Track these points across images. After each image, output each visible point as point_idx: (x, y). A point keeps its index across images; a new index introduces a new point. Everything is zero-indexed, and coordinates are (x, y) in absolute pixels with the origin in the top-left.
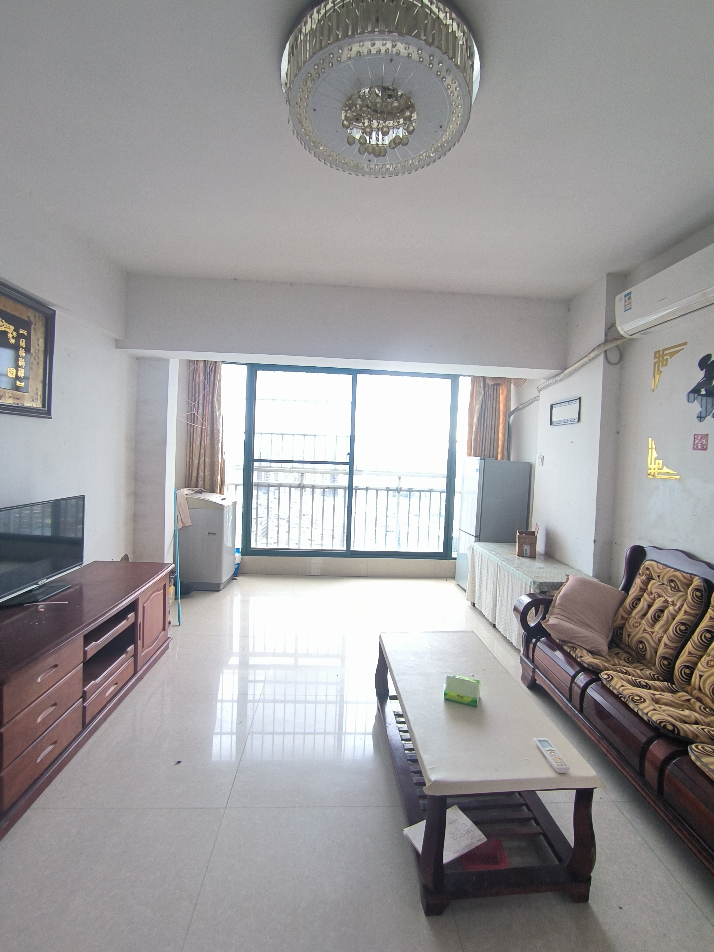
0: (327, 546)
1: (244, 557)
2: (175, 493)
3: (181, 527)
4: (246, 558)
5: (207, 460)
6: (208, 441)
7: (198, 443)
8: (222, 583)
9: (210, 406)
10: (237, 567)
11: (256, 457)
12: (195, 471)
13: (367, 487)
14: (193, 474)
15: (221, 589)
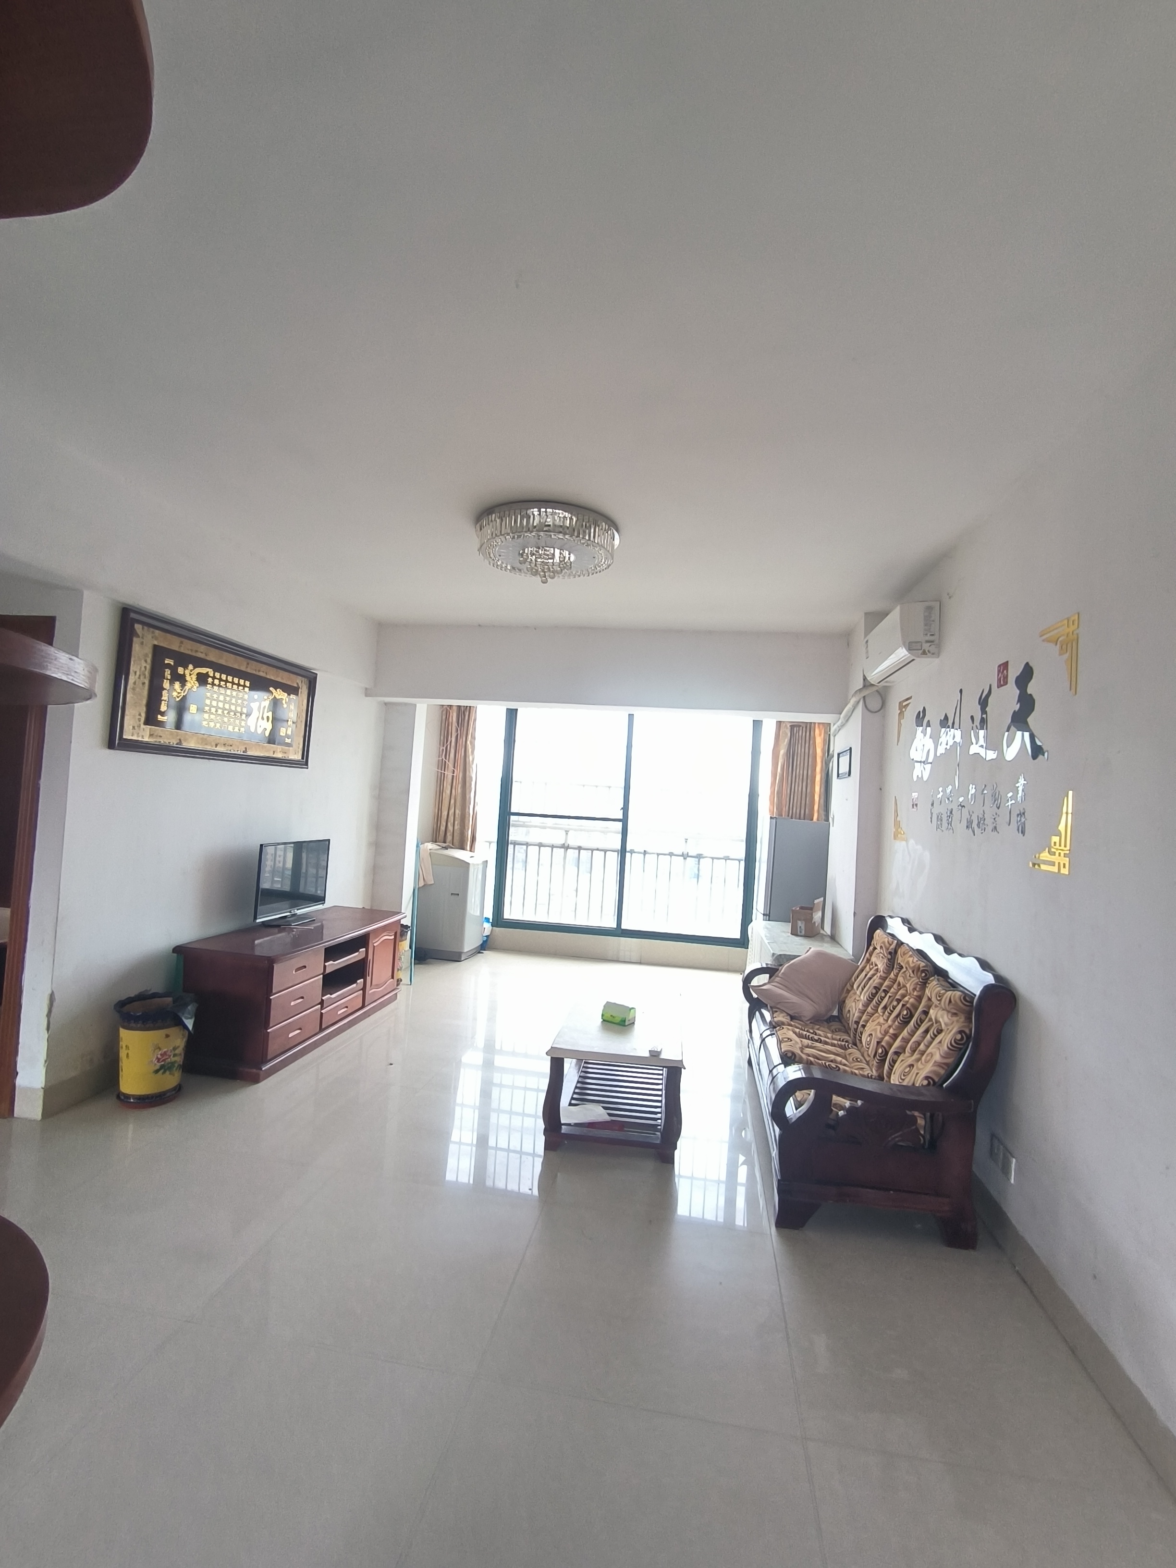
0: (594, 922)
1: (494, 928)
2: (417, 846)
3: (423, 884)
4: (497, 929)
5: (457, 812)
6: (459, 790)
7: (448, 792)
8: (464, 952)
9: (463, 750)
10: (485, 940)
11: (513, 810)
12: (444, 823)
13: (645, 851)
14: (441, 827)
15: (462, 959)
